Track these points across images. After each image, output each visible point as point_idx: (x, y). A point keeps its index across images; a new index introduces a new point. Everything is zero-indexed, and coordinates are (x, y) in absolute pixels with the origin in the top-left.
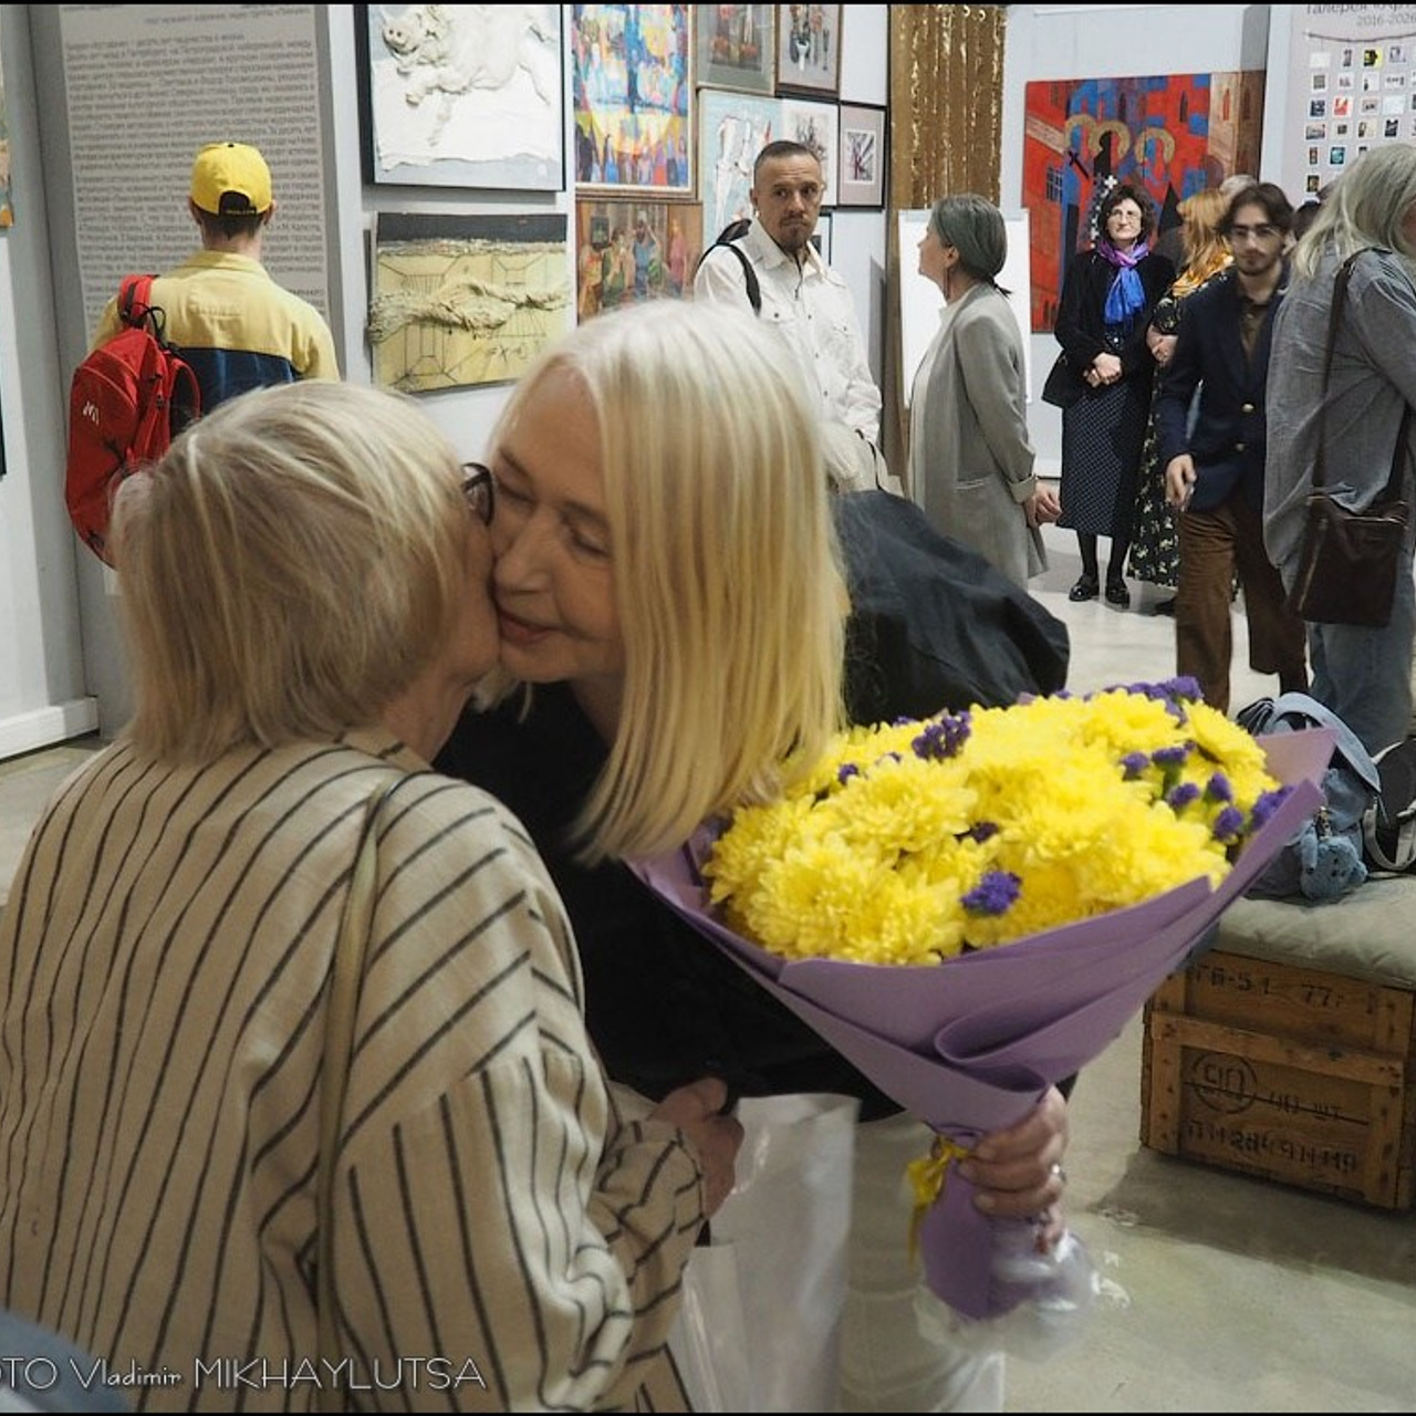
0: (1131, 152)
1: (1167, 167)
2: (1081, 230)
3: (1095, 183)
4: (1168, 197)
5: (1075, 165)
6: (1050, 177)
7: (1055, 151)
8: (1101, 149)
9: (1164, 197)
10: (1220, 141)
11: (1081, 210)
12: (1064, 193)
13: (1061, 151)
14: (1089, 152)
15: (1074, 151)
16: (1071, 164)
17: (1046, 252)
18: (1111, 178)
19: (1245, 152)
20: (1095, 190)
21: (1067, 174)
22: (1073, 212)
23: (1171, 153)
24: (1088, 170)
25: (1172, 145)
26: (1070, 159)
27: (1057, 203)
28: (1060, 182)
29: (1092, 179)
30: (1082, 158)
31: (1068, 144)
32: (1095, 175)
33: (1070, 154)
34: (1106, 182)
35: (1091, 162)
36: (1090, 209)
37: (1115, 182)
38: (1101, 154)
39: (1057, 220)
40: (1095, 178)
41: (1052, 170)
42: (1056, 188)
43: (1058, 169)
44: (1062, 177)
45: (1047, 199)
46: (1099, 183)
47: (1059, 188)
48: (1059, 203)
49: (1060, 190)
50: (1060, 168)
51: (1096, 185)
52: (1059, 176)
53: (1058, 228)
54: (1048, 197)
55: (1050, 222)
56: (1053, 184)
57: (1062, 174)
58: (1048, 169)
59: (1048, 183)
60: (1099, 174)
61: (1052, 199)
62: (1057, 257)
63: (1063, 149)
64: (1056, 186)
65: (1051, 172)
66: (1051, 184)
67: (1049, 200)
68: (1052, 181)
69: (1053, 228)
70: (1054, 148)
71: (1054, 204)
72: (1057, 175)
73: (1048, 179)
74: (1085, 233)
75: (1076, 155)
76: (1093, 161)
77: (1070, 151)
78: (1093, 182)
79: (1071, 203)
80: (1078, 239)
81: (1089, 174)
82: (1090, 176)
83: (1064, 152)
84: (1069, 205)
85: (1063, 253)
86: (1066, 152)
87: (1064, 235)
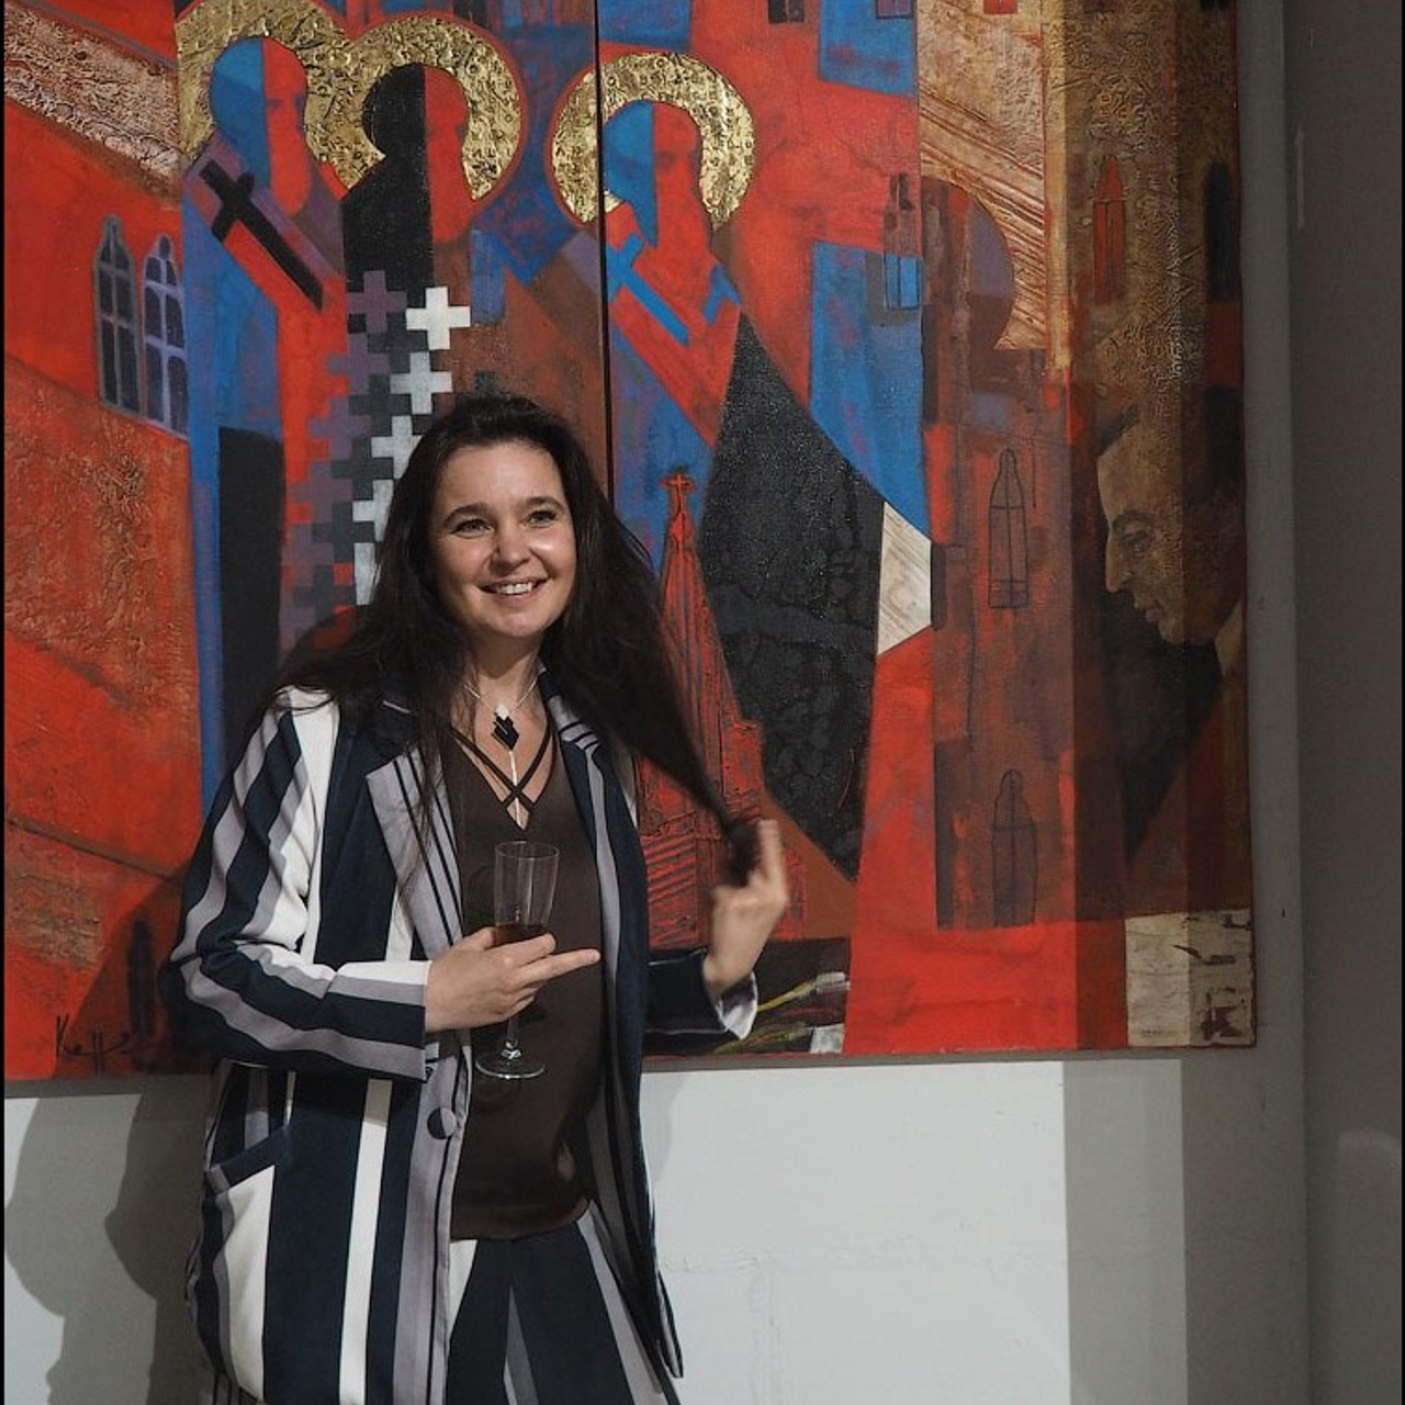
0: (531, 167)
1: (720, 238)
3: (356, 324)
4: (736, 390)
5: (238, 228)
6: (115, 294)
7: (134, 167)
8: (373, 154)
9: (719, 386)
10: (982, 120)
11: (293, 454)
13: (163, 163)
14: (316, 167)
15: (233, 169)
16: (220, 230)
17: (117, 669)
18: (437, 296)
19: (1108, 166)
20: (358, 355)
23: (741, 175)
24: (311, 257)
25: (742, 133)
26: (213, 202)
27: (164, 425)
30: (280, 202)
31: (198, 127)
32: (356, 286)
34: (415, 319)
35: (333, 228)
36: (341, 451)
37: (462, 317)
38: (373, 176)
39: (167, 510)
40: (352, 297)
41: (123, 263)
42: (153, 353)
43: (155, 253)
44: (179, 293)
45: (107, 404)
46: (378, 324)
47: (167, 350)
48: (174, 426)
49: (174, 361)
50: (165, 249)
51: (363, 336)
52: (162, 288)
53: (178, 552)
54: (112, 396)
55: (129, 523)
56: (137, 327)
57: (178, 282)
58: (105, 257)
59: (107, 327)
60: (375, 279)
61: (132, 405)
62: (183, 695)
63: (173, 157)
64: (151, 340)
65: (121, 273)
66: (124, 333)
67: (119, 408)
68: (125, 313)
69: (152, 552)
70: (128, 150)
71: (141, 428)
72: (152, 284)
73: (106, 306)
74: (323, 575)
75: (247, 182)
76: (336, 213)
77: (212, 163)
78: (345, 319)
79: (234, 424)
80: (286, 598)
81: (320, 277)
82: (326, 289)
83: (183, 172)
84: (225, 434)
85: (213, 672)
86: (191, 168)
87: (209, 582)
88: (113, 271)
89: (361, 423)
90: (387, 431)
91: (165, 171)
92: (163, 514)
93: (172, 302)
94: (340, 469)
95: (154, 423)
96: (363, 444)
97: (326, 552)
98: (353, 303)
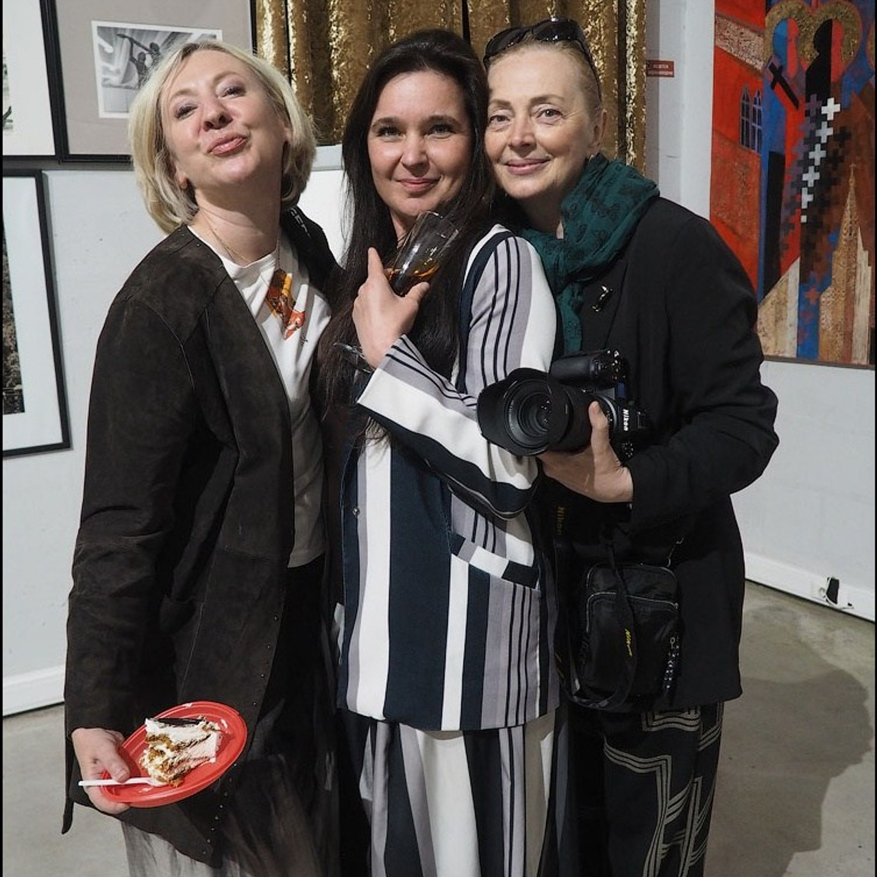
0: (861, 53)
2: (787, 192)
3: (807, 113)
5: (778, 84)
6: (745, 110)
7: (752, 68)
8: (815, 55)
11: (787, 159)
12: (765, 136)
13: (759, 66)
14: (799, 61)
15: (777, 65)
16: (773, 86)
17: (740, 230)
18: (831, 101)
20: (807, 124)
21: (769, 103)
22: (776, 164)
24: (796, 92)
26: (771, 77)
27: (755, 152)
28: (757, 116)
29: (805, 106)
30: (790, 73)
31: (769, 51)
32: (808, 100)
33: (772, 68)
34: (824, 110)
35: (803, 82)
36: (801, 157)
37: (838, 108)
38: (816, 63)
39: (755, 178)
40: (807, 104)
41: (748, 100)
42: (753, 127)
43: (756, 96)
44: (761, 108)
45: (741, 145)
46: (813, 113)
47: (757, 127)
48: (758, 151)
49: (759, 130)
50: (759, 94)
51: (808, 118)
52: (757, 107)
53: (757, 192)
54: (743, 143)
55: (745, 183)
56: (750, 121)
57: (762, 104)
58: (744, 99)
59: (743, 120)
60: (814, 97)
61: (748, 146)
62: (755, 238)
63: (762, 63)
64: (754, 124)
65: (747, 103)
66: (747, 122)
67: (744, 147)
68: (748, 116)
69: (749, 193)
70: (751, 62)
71: (750, 153)
72: (755, 106)
73: (743, 115)
74: (793, 198)
75: (781, 68)
76: (804, 75)
77: (772, 64)
78: (804, 112)
79: (773, 150)
80: (783, 207)
81: (798, 98)
82: (801, 102)
83: (764, 68)
84: (771, 154)
85: (763, 231)
86: (766, 67)
87: (764, 202)
88: (745, 103)
89: (807, 147)
90: (813, 150)
91: (760, 68)
92: (753, 180)
93: (759, 111)
94: (799, 163)
95: (753, 151)
96: (807, 154)
97: (795, 191)
98: (806, 107)
